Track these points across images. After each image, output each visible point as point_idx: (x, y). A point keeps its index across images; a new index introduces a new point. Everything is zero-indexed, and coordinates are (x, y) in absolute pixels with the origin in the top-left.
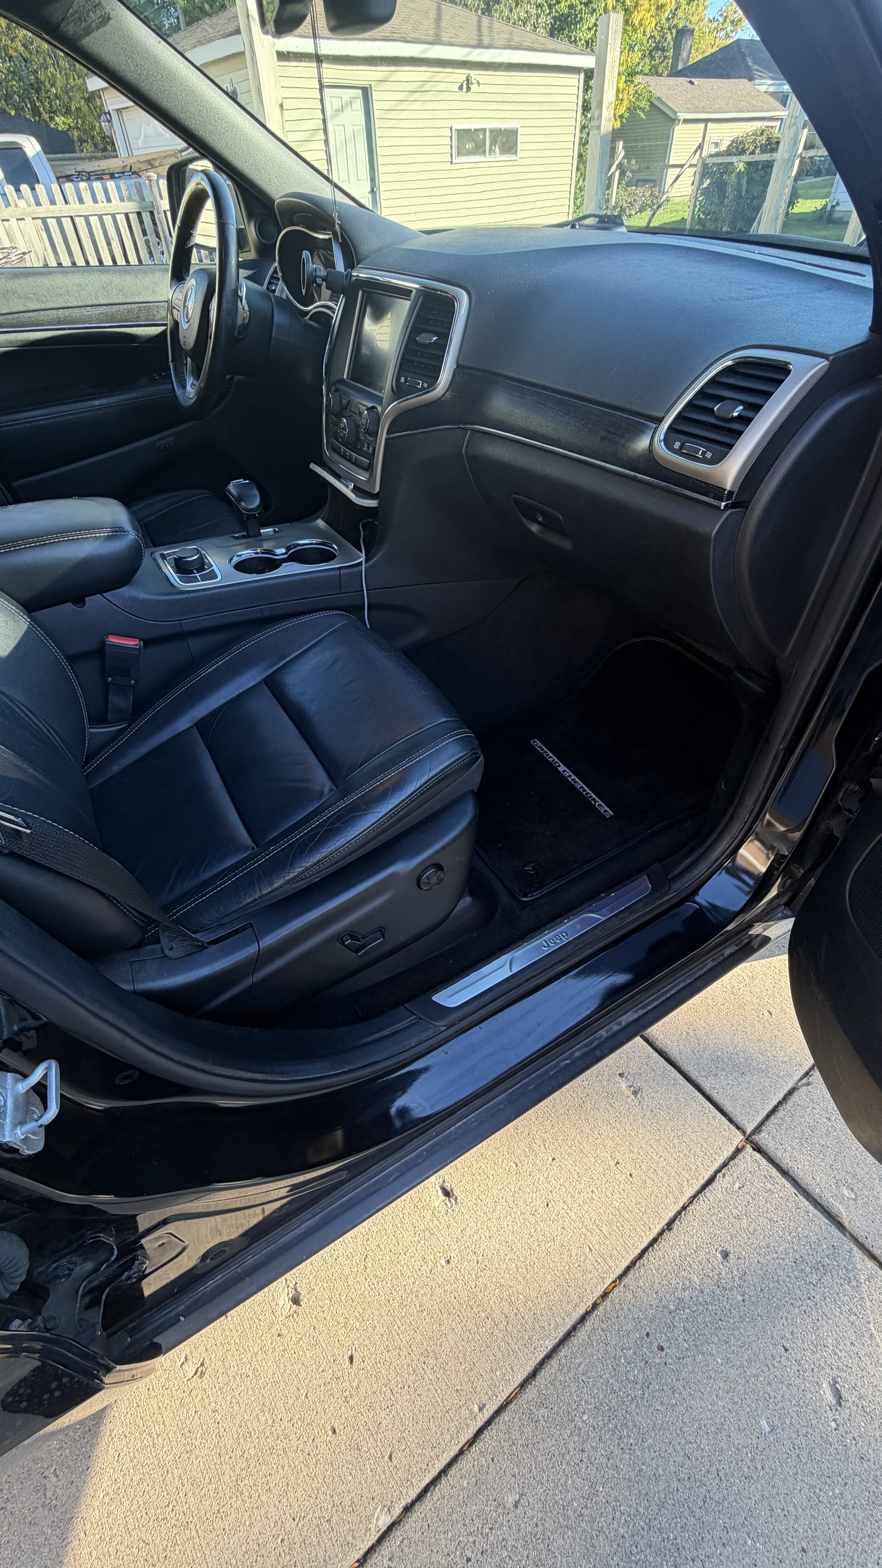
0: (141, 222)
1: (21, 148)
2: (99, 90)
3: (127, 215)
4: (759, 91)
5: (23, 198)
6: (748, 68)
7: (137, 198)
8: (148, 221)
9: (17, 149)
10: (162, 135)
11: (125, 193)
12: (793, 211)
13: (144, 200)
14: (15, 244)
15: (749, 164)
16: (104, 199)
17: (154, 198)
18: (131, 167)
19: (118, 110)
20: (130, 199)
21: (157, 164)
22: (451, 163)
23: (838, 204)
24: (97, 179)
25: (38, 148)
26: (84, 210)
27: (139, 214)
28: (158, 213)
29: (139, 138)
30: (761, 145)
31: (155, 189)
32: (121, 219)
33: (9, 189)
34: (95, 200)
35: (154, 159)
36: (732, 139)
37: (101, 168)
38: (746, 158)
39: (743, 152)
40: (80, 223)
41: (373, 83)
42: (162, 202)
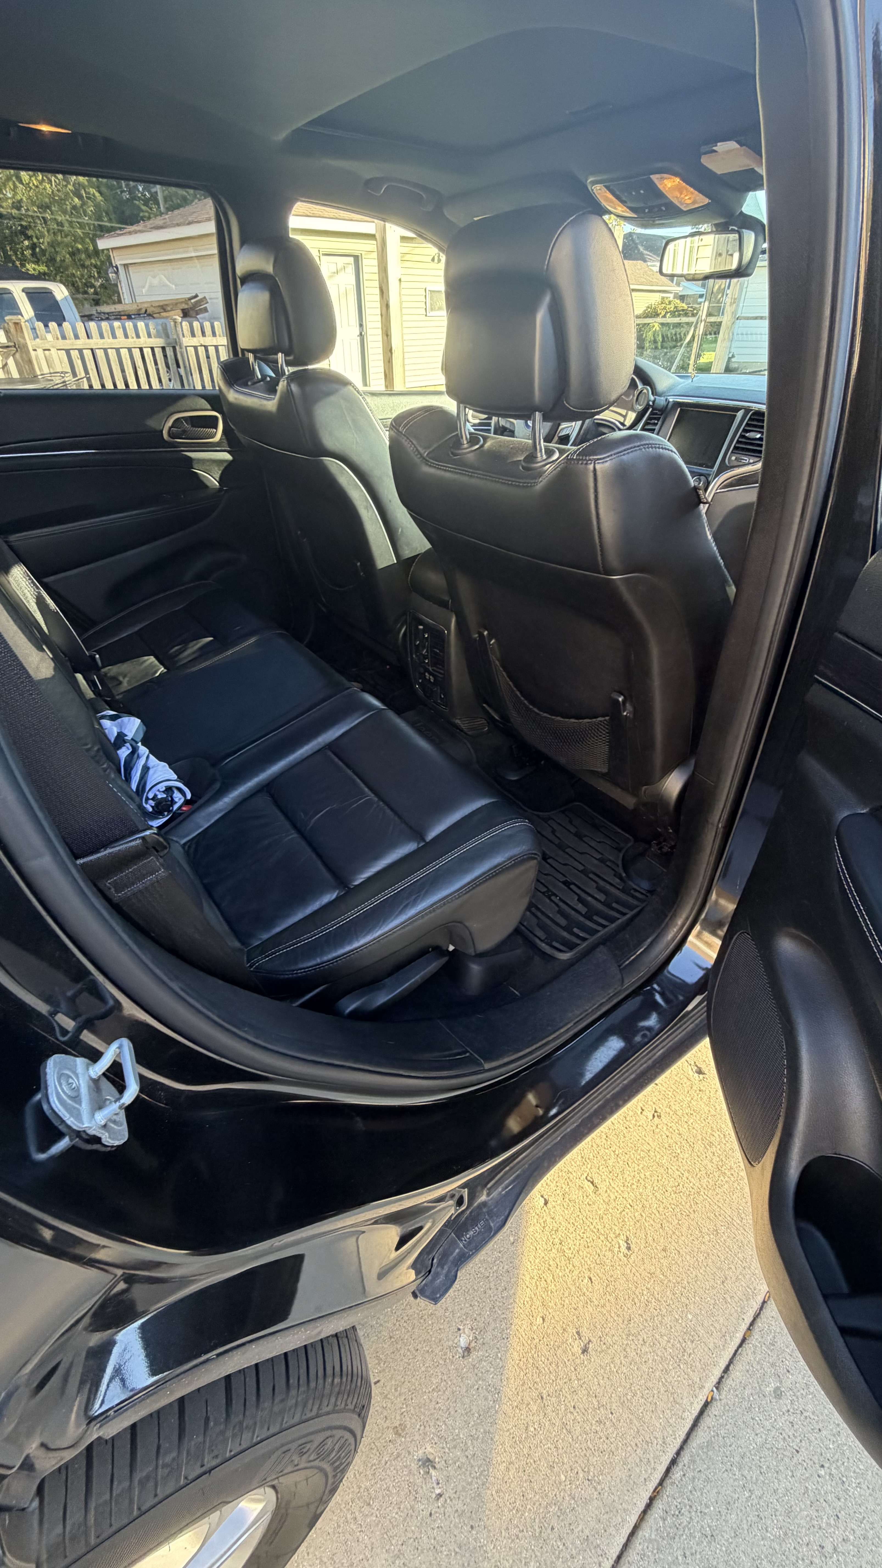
0: (165, 356)
1: (51, 293)
2: (108, 250)
3: (152, 349)
4: (652, 271)
5: (50, 332)
6: (642, 254)
7: (163, 335)
8: (171, 356)
9: (48, 293)
10: (167, 286)
11: (153, 331)
12: (701, 361)
13: (168, 337)
14: (53, 369)
15: (662, 324)
16: (134, 335)
17: (178, 336)
18: (146, 311)
19: (126, 266)
20: (158, 336)
21: (169, 309)
22: (426, 315)
23: (733, 356)
24: (116, 319)
25: (66, 293)
26: (116, 343)
27: (163, 348)
28: (181, 348)
29: (144, 287)
30: (670, 312)
31: (179, 329)
32: (147, 352)
33: (40, 325)
34: (126, 336)
35: (167, 305)
36: (647, 305)
37: (117, 310)
38: (660, 320)
39: (657, 315)
40: (112, 353)
41: (363, 253)
42: (184, 339)
